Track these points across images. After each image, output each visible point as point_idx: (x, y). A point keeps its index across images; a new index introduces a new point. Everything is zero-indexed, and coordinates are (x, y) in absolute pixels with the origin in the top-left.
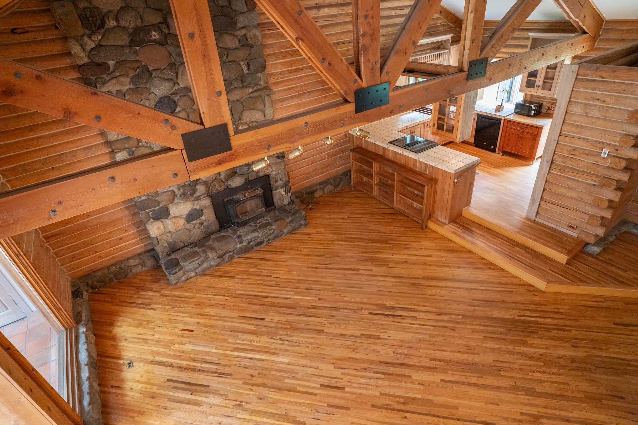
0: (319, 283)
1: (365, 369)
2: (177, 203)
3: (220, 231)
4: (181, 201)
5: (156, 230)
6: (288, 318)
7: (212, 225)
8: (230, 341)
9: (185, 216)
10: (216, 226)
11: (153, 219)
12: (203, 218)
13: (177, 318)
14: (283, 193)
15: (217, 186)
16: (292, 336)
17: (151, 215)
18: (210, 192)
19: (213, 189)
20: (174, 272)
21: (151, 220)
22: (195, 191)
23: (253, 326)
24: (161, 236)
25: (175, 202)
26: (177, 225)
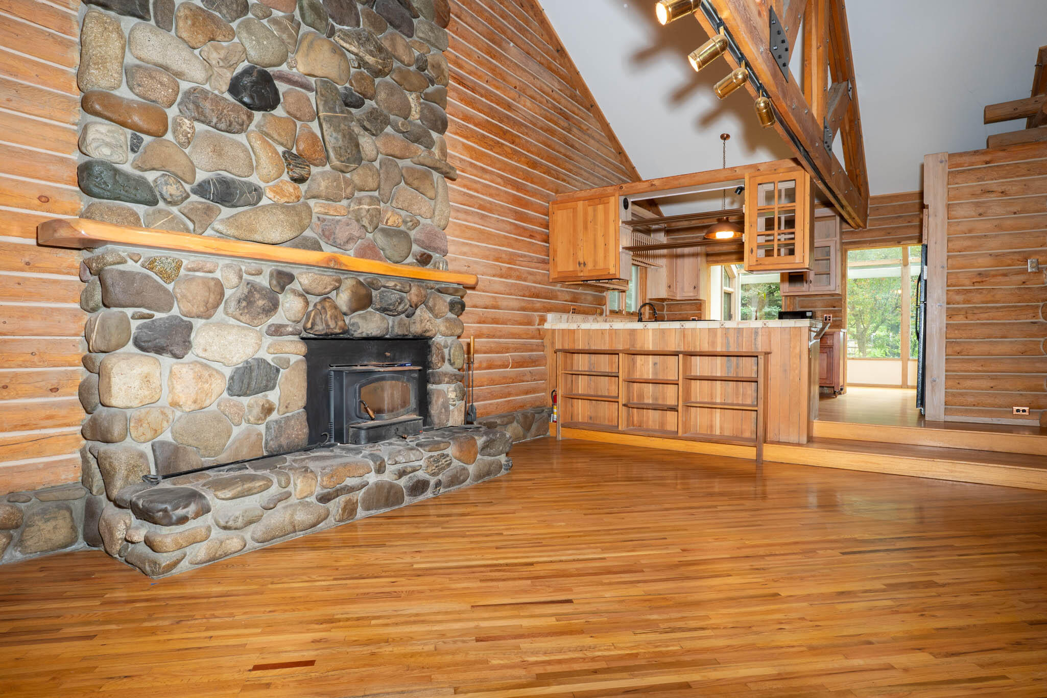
0: (648, 530)
1: (1018, 643)
2: (221, 325)
3: (306, 450)
4: (232, 321)
5: (137, 384)
6: (646, 589)
7: (293, 422)
8: (495, 662)
9: (228, 372)
10: (300, 431)
11: (137, 344)
12: (273, 396)
13: (214, 643)
14: (452, 395)
15: (329, 313)
16: (707, 617)
17: (133, 330)
18: (309, 325)
19: (318, 320)
20: (180, 512)
21: (130, 347)
22: (274, 306)
23: (554, 619)
24: (143, 411)
25: (215, 318)
26: (206, 386)
